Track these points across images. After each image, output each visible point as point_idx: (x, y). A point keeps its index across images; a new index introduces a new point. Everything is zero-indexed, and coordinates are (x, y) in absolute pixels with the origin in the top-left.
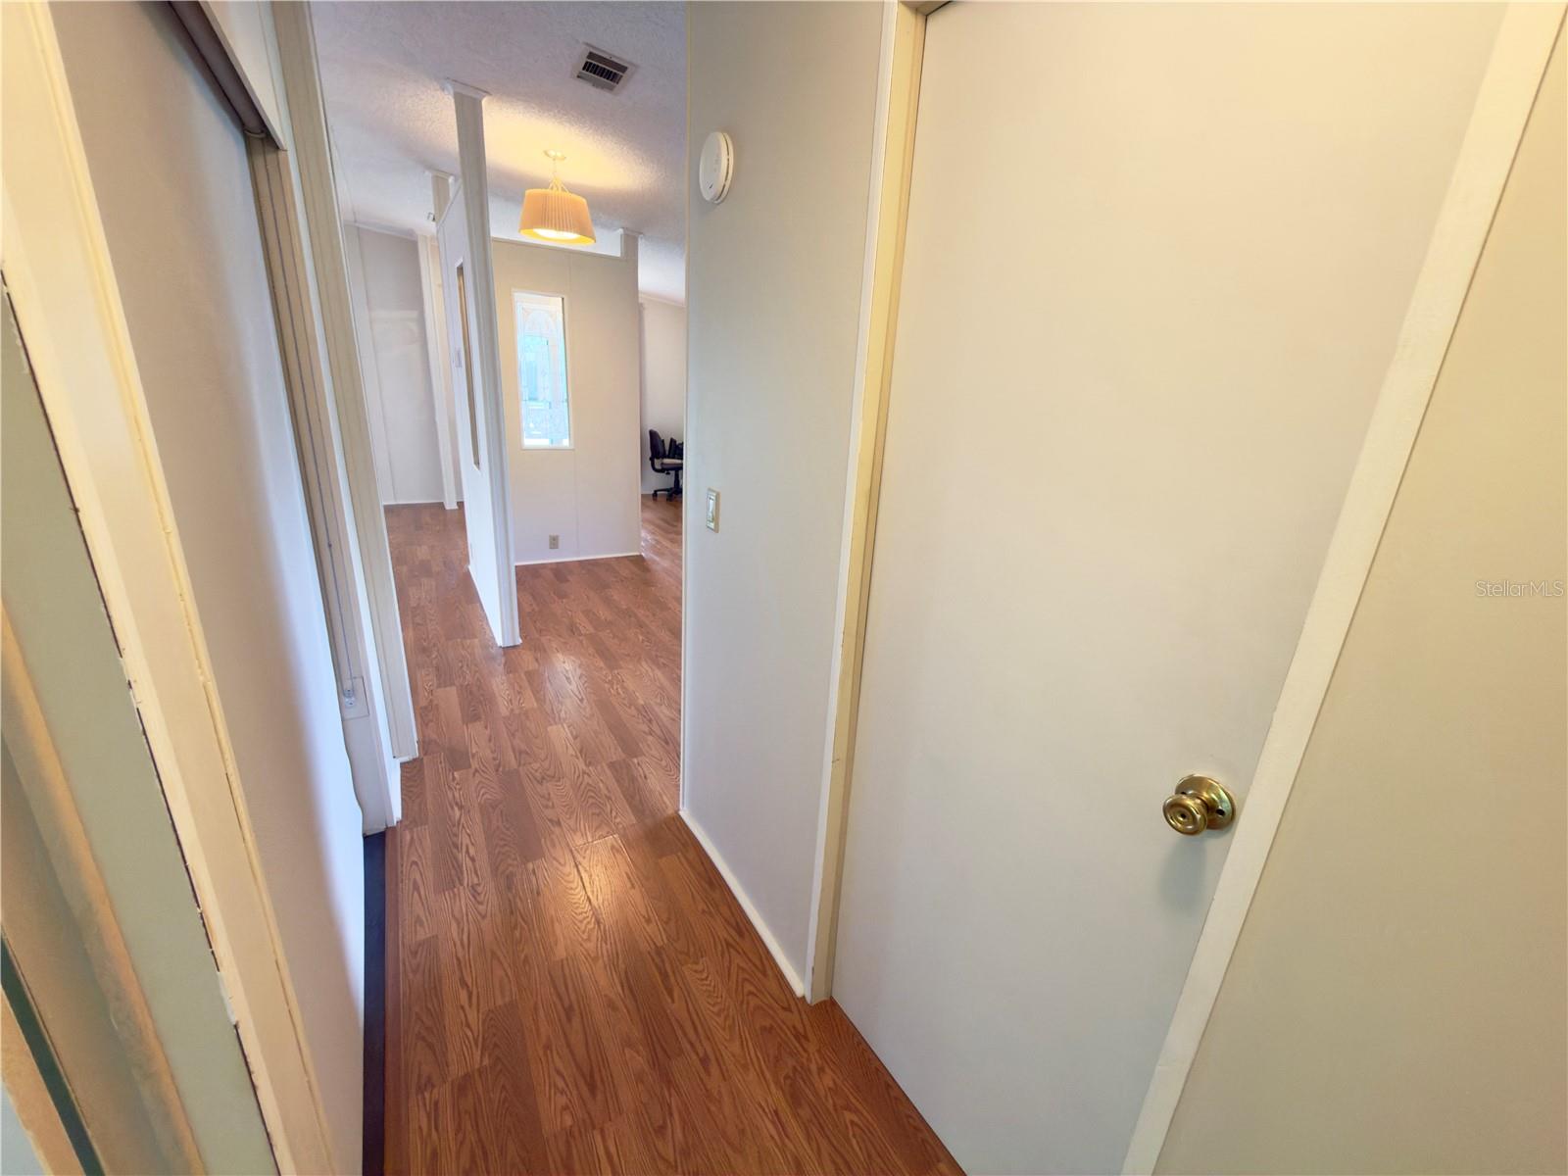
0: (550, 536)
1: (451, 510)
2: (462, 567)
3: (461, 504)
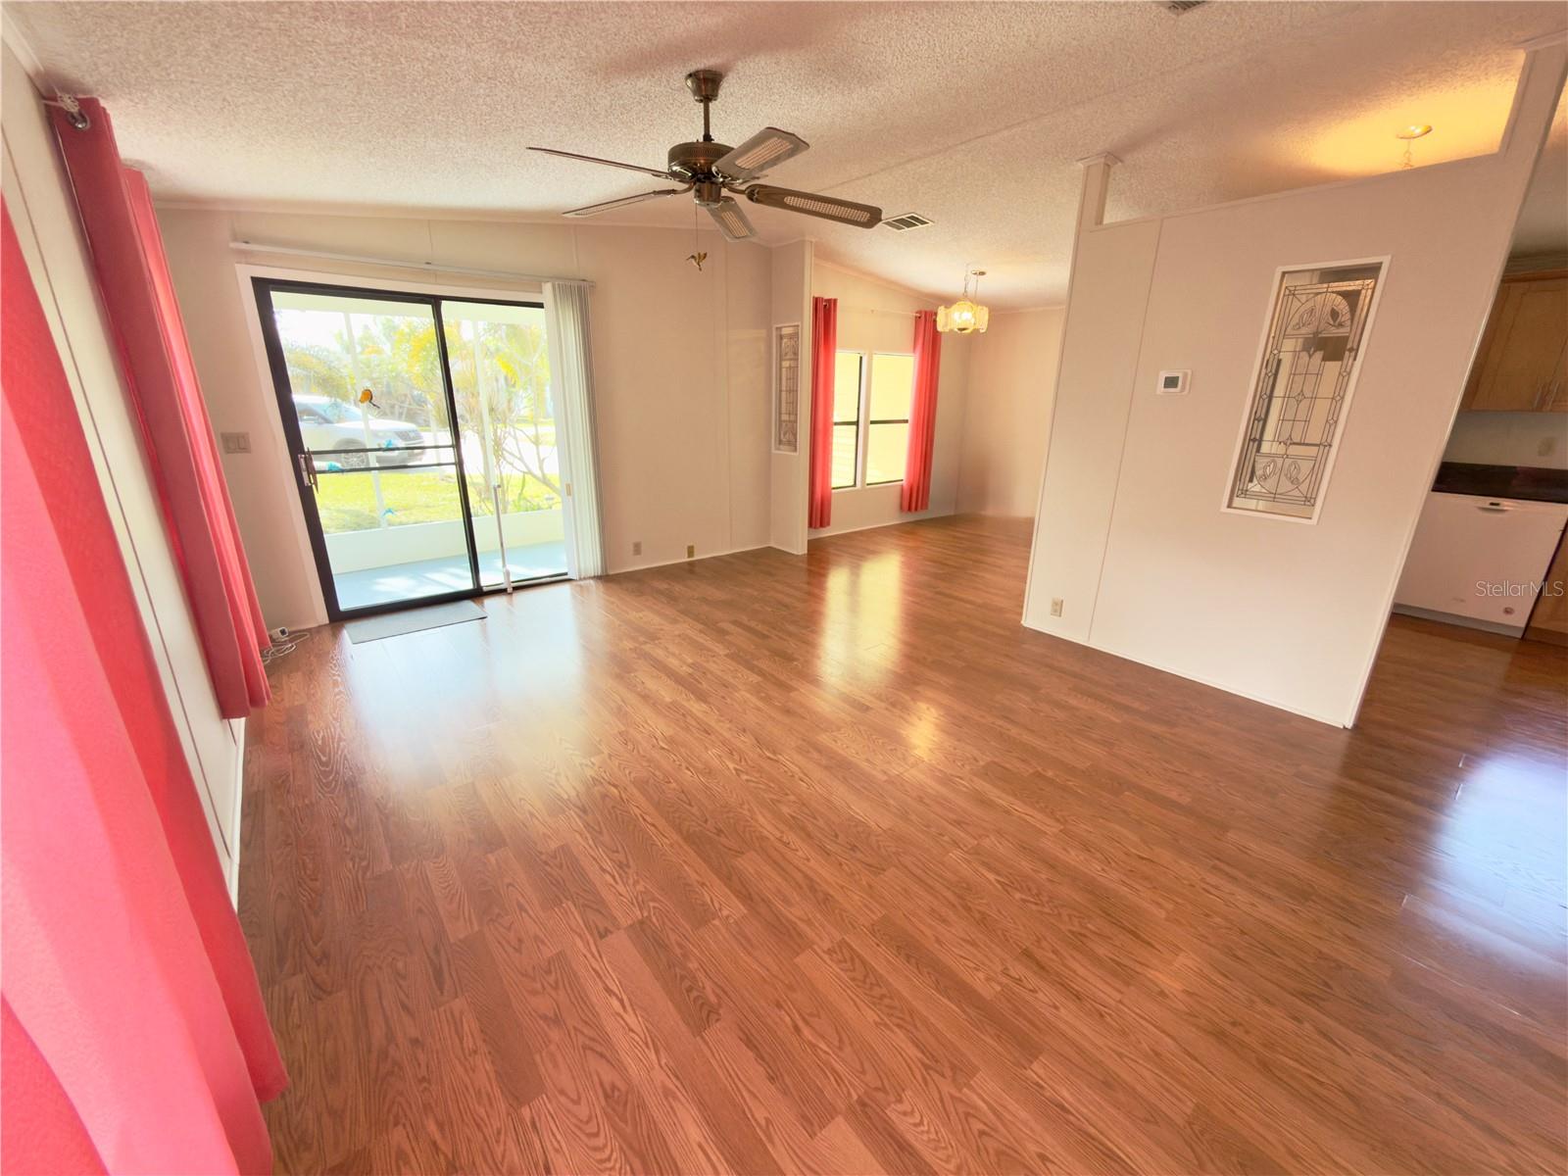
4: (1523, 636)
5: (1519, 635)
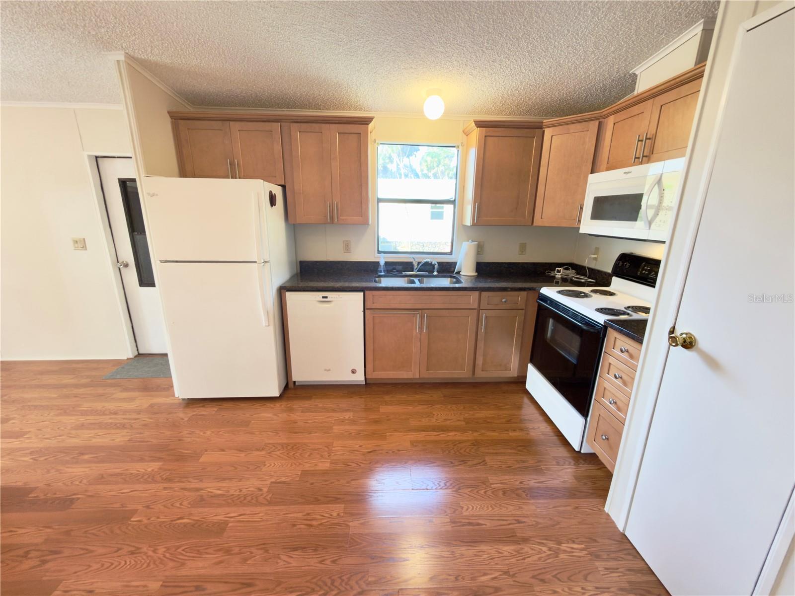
4: (366, 383)
5: (364, 383)
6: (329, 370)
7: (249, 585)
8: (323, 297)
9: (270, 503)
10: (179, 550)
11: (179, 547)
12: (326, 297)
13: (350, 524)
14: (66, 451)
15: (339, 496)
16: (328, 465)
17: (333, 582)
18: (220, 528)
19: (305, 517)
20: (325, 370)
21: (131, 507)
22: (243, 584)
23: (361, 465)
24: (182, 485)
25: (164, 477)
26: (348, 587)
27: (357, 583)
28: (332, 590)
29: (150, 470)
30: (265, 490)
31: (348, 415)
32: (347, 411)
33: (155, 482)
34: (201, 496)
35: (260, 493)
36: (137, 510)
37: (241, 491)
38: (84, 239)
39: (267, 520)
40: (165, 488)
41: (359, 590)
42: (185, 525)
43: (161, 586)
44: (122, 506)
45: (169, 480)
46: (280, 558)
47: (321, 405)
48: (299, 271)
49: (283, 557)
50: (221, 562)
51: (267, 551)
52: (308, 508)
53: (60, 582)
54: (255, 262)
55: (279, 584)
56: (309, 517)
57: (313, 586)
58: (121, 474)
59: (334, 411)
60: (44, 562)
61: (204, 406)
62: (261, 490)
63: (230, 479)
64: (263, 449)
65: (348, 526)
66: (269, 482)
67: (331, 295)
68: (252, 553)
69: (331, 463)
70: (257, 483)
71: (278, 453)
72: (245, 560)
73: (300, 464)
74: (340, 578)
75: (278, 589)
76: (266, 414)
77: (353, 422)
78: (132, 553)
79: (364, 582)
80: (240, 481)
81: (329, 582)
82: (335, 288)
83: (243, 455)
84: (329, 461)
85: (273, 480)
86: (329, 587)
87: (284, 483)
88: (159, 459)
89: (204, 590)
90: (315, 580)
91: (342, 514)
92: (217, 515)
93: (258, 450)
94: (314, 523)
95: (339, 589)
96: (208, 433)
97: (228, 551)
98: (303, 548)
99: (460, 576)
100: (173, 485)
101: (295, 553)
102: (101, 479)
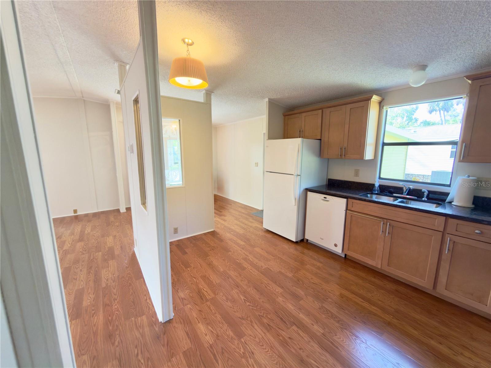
0: (174, 228)
1: (124, 213)
2: (131, 249)
3: (129, 209)
6: (323, 239)
7: (238, 287)
8: (325, 198)
9: (261, 273)
10: (232, 267)
11: (232, 266)
12: (326, 198)
13: (279, 298)
14: (230, 229)
15: (284, 287)
16: (291, 275)
17: (258, 306)
18: (244, 269)
19: (267, 284)
20: (321, 238)
21: (231, 250)
22: (237, 285)
23: (305, 285)
24: (245, 252)
25: (243, 247)
26: (260, 311)
27: (264, 313)
28: (255, 307)
29: (241, 243)
30: (263, 268)
31: (319, 264)
32: (321, 263)
33: (240, 247)
34: (246, 258)
35: (261, 268)
36: (231, 251)
37: (257, 263)
38: (258, 163)
39: (256, 276)
40: (241, 250)
41: (262, 315)
42: (237, 262)
43: (223, 271)
44: (230, 248)
45: (243, 249)
46: (250, 288)
47: (311, 254)
48: (327, 184)
49: (251, 288)
50: (237, 276)
51: (249, 283)
52: (270, 282)
53: (210, 256)
54: (293, 175)
55: (244, 293)
56: (268, 285)
57: (251, 301)
58: (235, 241)
59: (315, 259)
60: (211, 250)
61: (269, 233)
62: (262, 267)
63: (257, 258)
64: (274, 256)
65: (278, 298)
66: (266, 267)
67: (329, 197)
68: (245, 280)
69: (293, 276)
70: (263, 265)
71: (277, 260)
72: (242, 281)
73: (281, 268)
74: (260, 307)
75: (243, 294)
76: (286, 246)
77: (319, 268)
78: (224, 260)
79: (266, 315)
80: (259, 261)
81: (256, 305)
82: (331, 194)
83: (266, 254)
84: (293, 274)
85: (268, 267)
86: (255, 306)
87: (271, 270)
88: (245, 242)
89: (229, 279)
90: (253, 301)
91: (279, 293)
92: (246, 265)
93: (272, 255)
94: (268, 288)
95: (257, 309)
96: (263, 242)
97: (240, 275)
98: (258, 291)
99: (302, 349)
100: (243, 251)
101: (255, 290)
102: (230, 240)
